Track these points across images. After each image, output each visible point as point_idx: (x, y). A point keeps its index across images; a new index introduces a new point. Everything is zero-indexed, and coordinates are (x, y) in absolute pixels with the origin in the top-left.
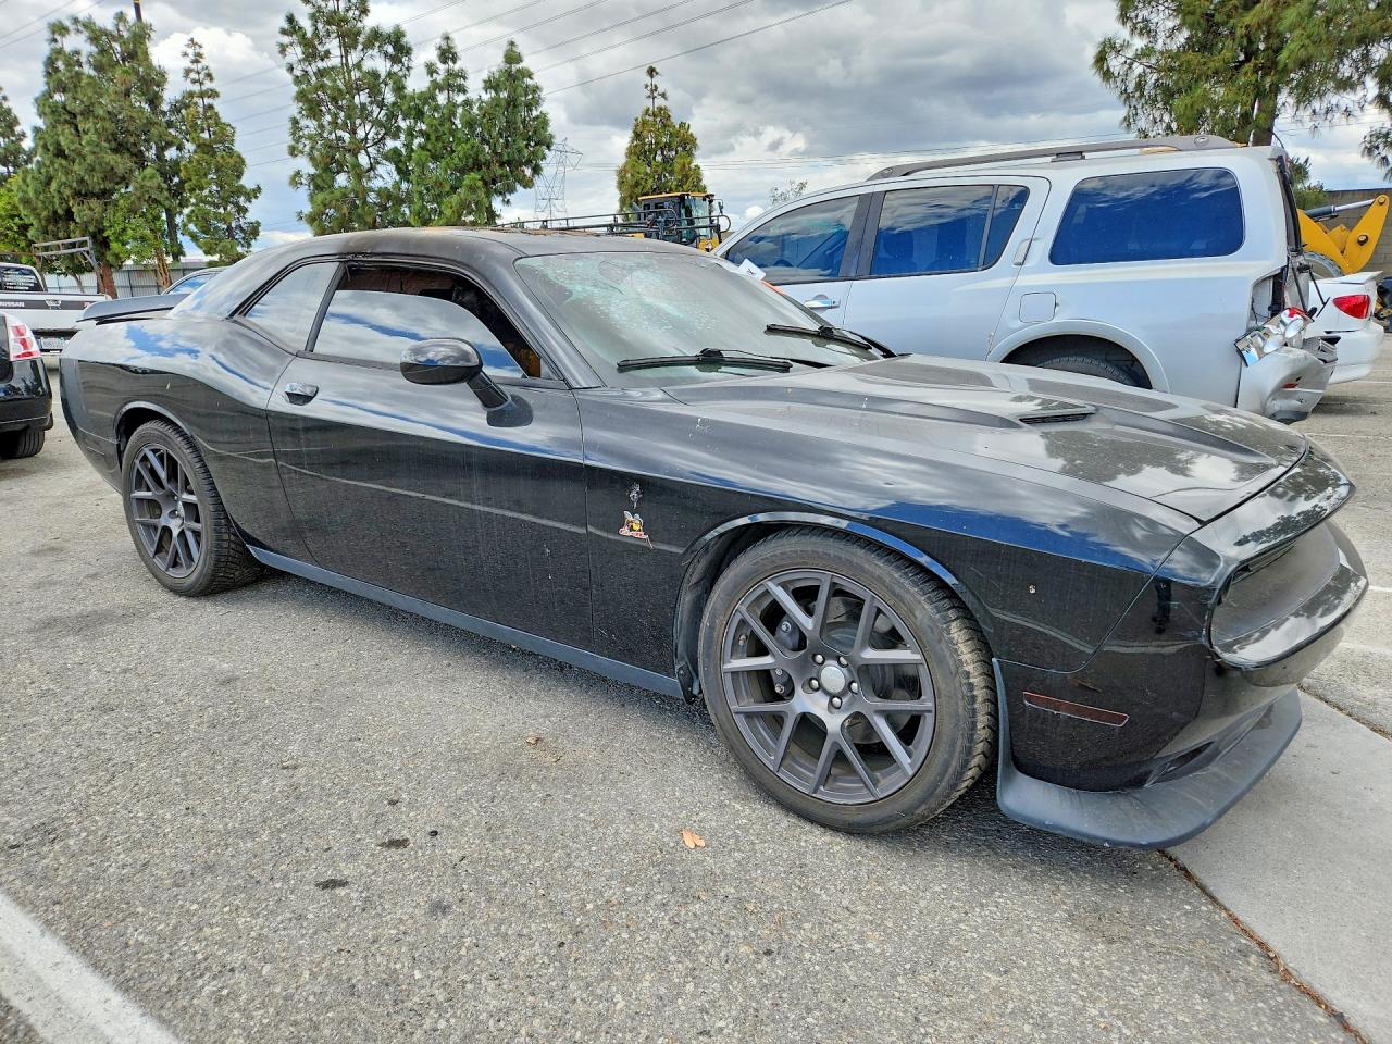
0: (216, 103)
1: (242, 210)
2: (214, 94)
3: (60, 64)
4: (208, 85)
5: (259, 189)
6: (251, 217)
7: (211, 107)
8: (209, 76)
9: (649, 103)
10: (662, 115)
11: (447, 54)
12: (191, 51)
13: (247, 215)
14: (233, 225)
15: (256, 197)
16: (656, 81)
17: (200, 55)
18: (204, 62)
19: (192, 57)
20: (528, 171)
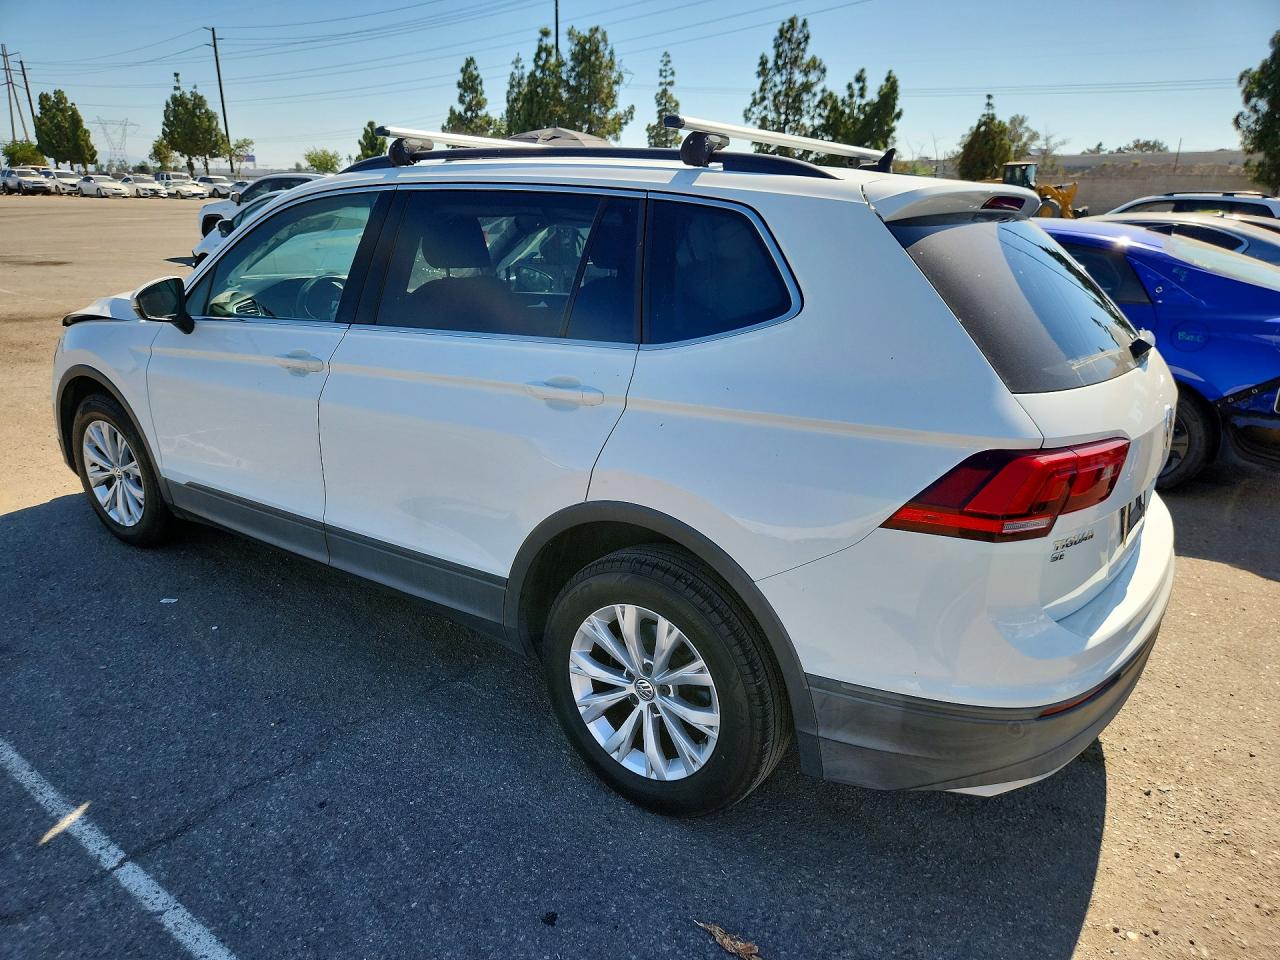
0: (670, 90)
3: (544, 55)
4: (669, 79)
9: (986, 112)
10: (992, 118)
11: (860, 79)
12: (665, 59)
17: (669, 61)
18: (670, 65)
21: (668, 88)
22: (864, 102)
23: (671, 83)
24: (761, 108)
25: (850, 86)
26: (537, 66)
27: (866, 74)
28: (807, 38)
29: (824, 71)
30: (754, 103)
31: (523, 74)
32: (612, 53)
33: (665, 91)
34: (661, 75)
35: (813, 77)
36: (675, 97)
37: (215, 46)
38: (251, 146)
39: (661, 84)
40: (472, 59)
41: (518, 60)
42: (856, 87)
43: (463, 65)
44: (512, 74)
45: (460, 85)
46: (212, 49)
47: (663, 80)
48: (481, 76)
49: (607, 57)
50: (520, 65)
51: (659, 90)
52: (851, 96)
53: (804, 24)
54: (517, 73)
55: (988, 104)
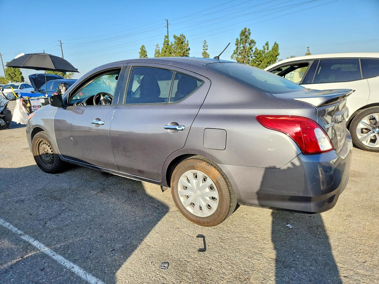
21: (206, 51)
22: (268, 51)
23: (207, 49)
24: (236, 55)
25: (264, 47)
26: (164, 46)
27: (269, 43)
28: (250, 34)
29: (255, 43)
30: (234, 54)
31: (159, 49)
32: (188, 41)
33: (205, 51)
34: (204, 47)
35: (252, 45)
36: (208, 53)
37: (61, 46)
38: (74, 74)
39: (204, 49)
40: (143, 45)
41: (157, 45)
42: (266, 47)
43: (141, 47)
44: (156, 49)
45: (140, 53)
46: (61, 47)
47: (204, 48)
48: (147, 51)
49: (186, 42)
50: (158, 47)
51: (203, 51)
52: (264, 49)
53: (249, 30)
54: (157, 49)
55: (308, 50)
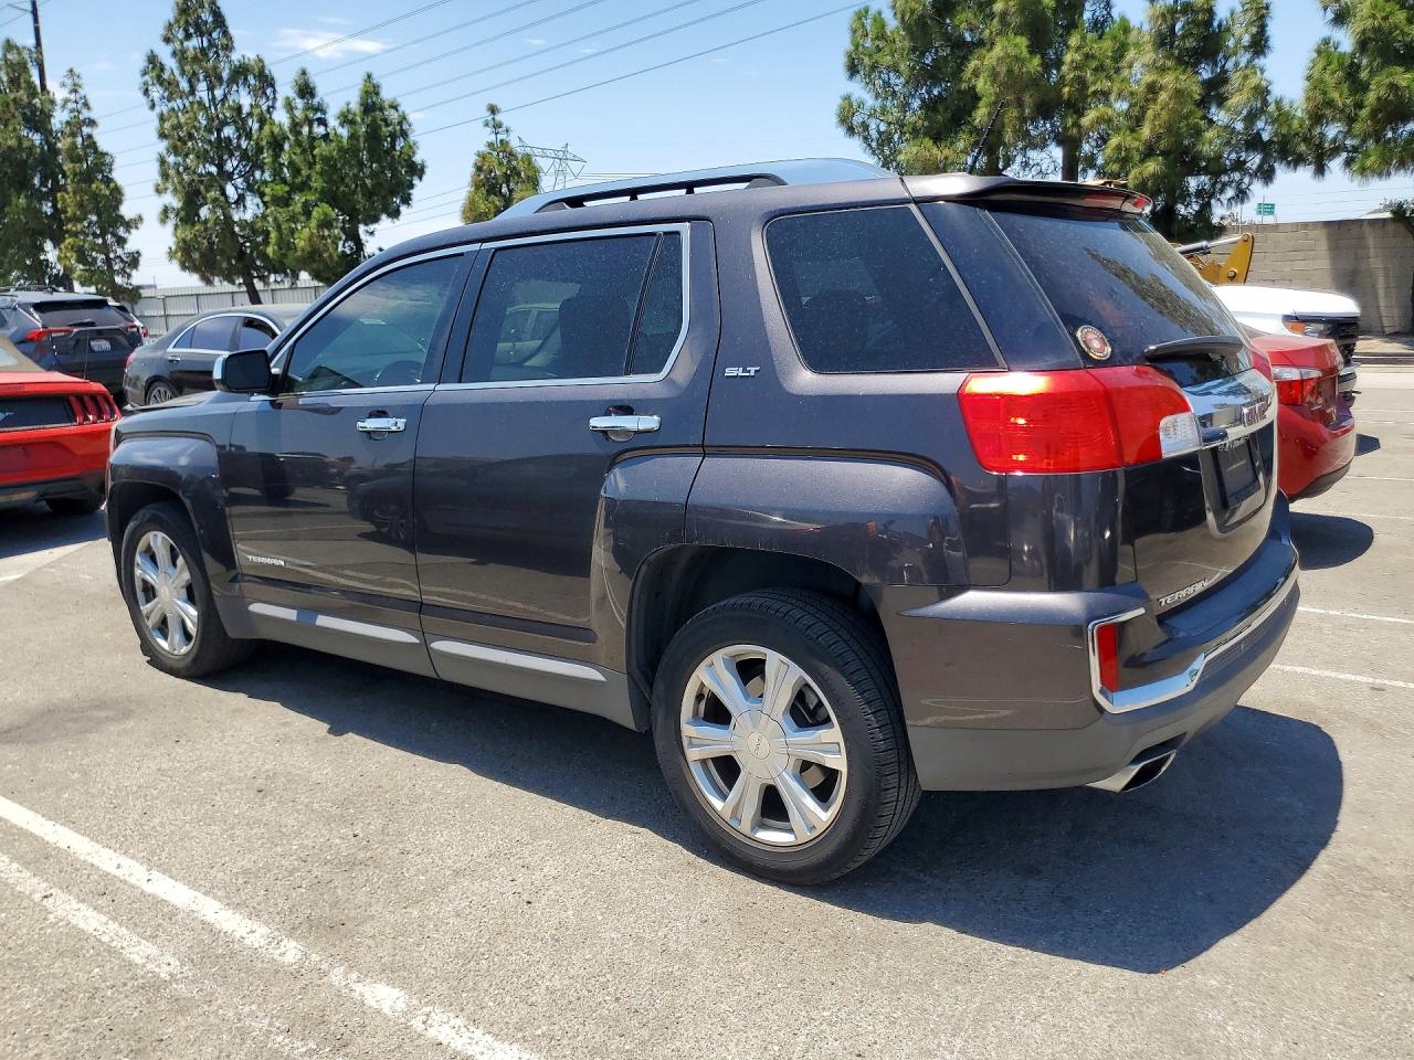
1: (121, 241)
2: (92, 123)
5: (140, 219)
6: (130, 247)
7: (90, 136)
8: (86, 105)
13: (126, 246)
14: (112, 256)
15: (137, 228)
16: (499, 117)
19: (70, 87)
20: (397, 200)
